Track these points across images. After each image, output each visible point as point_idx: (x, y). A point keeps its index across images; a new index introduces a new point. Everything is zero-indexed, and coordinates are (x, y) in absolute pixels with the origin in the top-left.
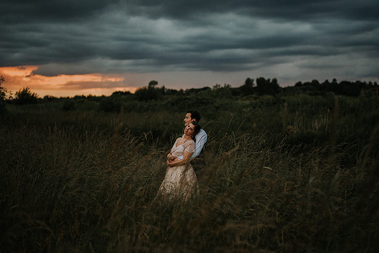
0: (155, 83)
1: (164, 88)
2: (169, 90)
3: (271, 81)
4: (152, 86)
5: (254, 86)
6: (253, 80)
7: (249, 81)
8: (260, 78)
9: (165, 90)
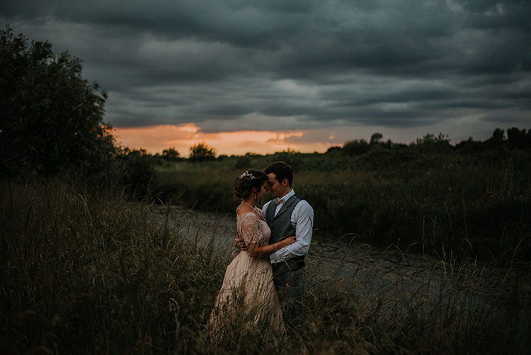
0: (379, 136)
1: (389, 142)
2: (397, 144)
3: (527, 132)
4: (375, 140)
5: (504, 139)
6: (503, 132)
7: (498, 133)
8: (513, 129)
9: (392, 146)
